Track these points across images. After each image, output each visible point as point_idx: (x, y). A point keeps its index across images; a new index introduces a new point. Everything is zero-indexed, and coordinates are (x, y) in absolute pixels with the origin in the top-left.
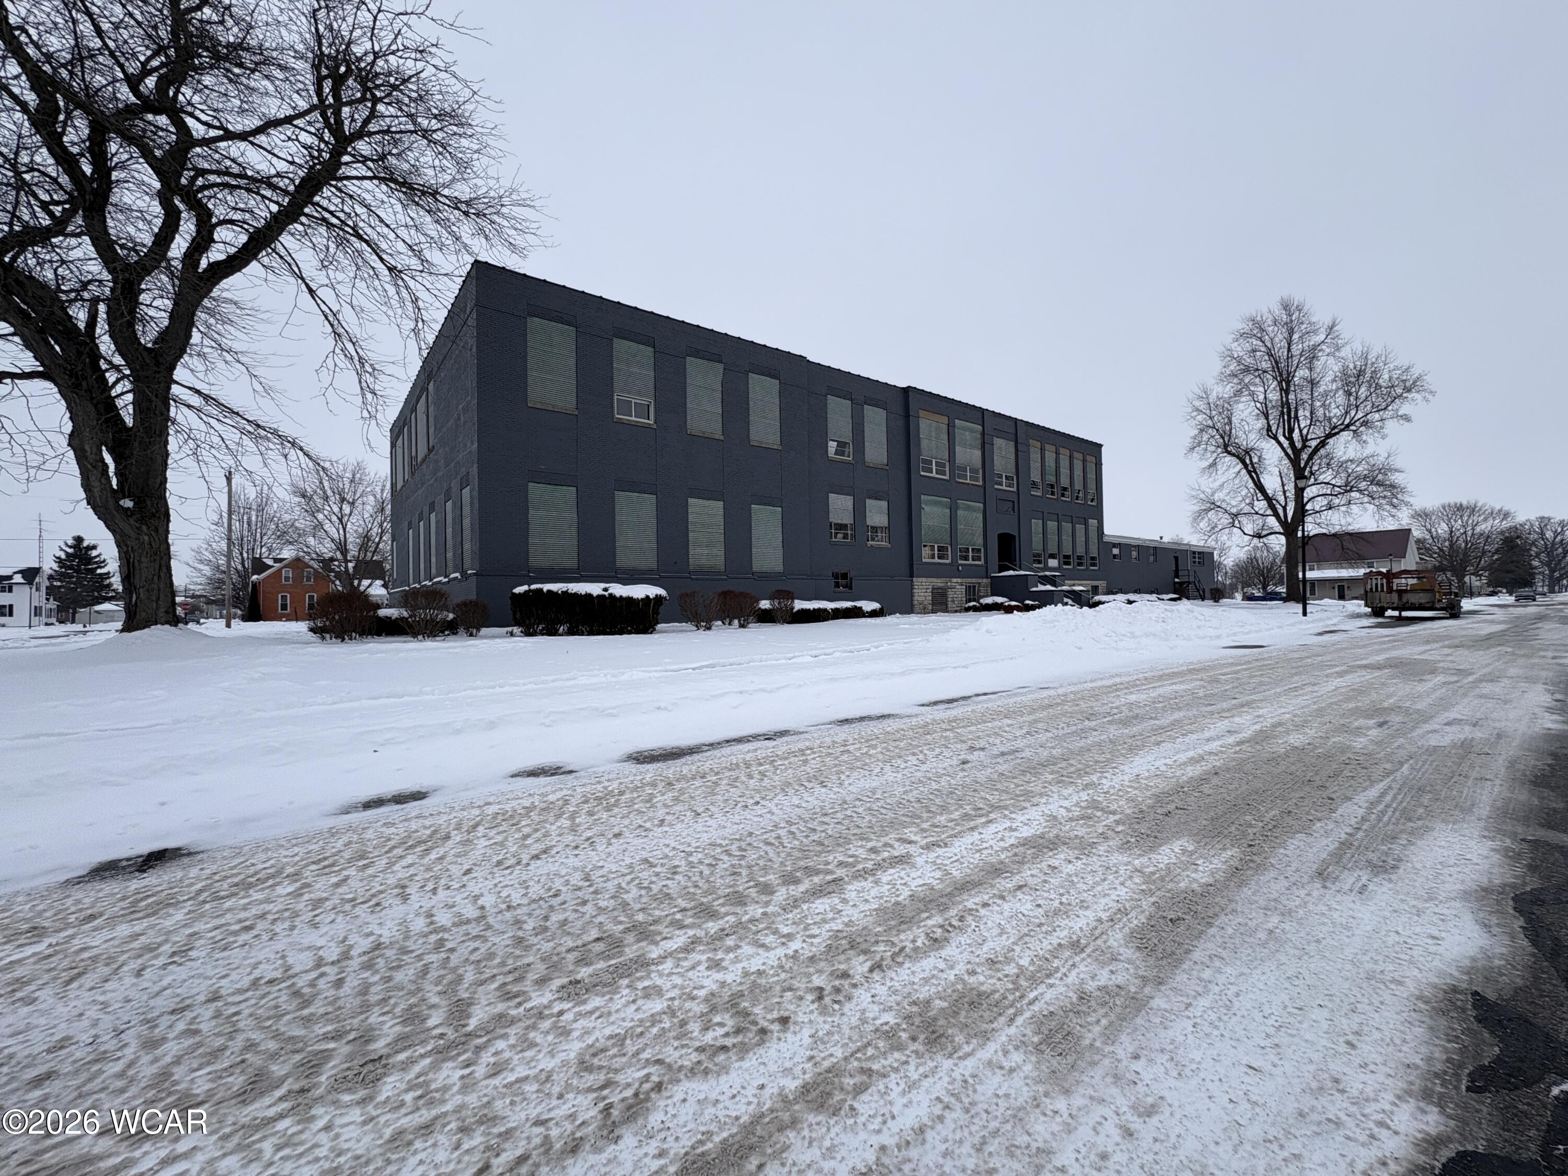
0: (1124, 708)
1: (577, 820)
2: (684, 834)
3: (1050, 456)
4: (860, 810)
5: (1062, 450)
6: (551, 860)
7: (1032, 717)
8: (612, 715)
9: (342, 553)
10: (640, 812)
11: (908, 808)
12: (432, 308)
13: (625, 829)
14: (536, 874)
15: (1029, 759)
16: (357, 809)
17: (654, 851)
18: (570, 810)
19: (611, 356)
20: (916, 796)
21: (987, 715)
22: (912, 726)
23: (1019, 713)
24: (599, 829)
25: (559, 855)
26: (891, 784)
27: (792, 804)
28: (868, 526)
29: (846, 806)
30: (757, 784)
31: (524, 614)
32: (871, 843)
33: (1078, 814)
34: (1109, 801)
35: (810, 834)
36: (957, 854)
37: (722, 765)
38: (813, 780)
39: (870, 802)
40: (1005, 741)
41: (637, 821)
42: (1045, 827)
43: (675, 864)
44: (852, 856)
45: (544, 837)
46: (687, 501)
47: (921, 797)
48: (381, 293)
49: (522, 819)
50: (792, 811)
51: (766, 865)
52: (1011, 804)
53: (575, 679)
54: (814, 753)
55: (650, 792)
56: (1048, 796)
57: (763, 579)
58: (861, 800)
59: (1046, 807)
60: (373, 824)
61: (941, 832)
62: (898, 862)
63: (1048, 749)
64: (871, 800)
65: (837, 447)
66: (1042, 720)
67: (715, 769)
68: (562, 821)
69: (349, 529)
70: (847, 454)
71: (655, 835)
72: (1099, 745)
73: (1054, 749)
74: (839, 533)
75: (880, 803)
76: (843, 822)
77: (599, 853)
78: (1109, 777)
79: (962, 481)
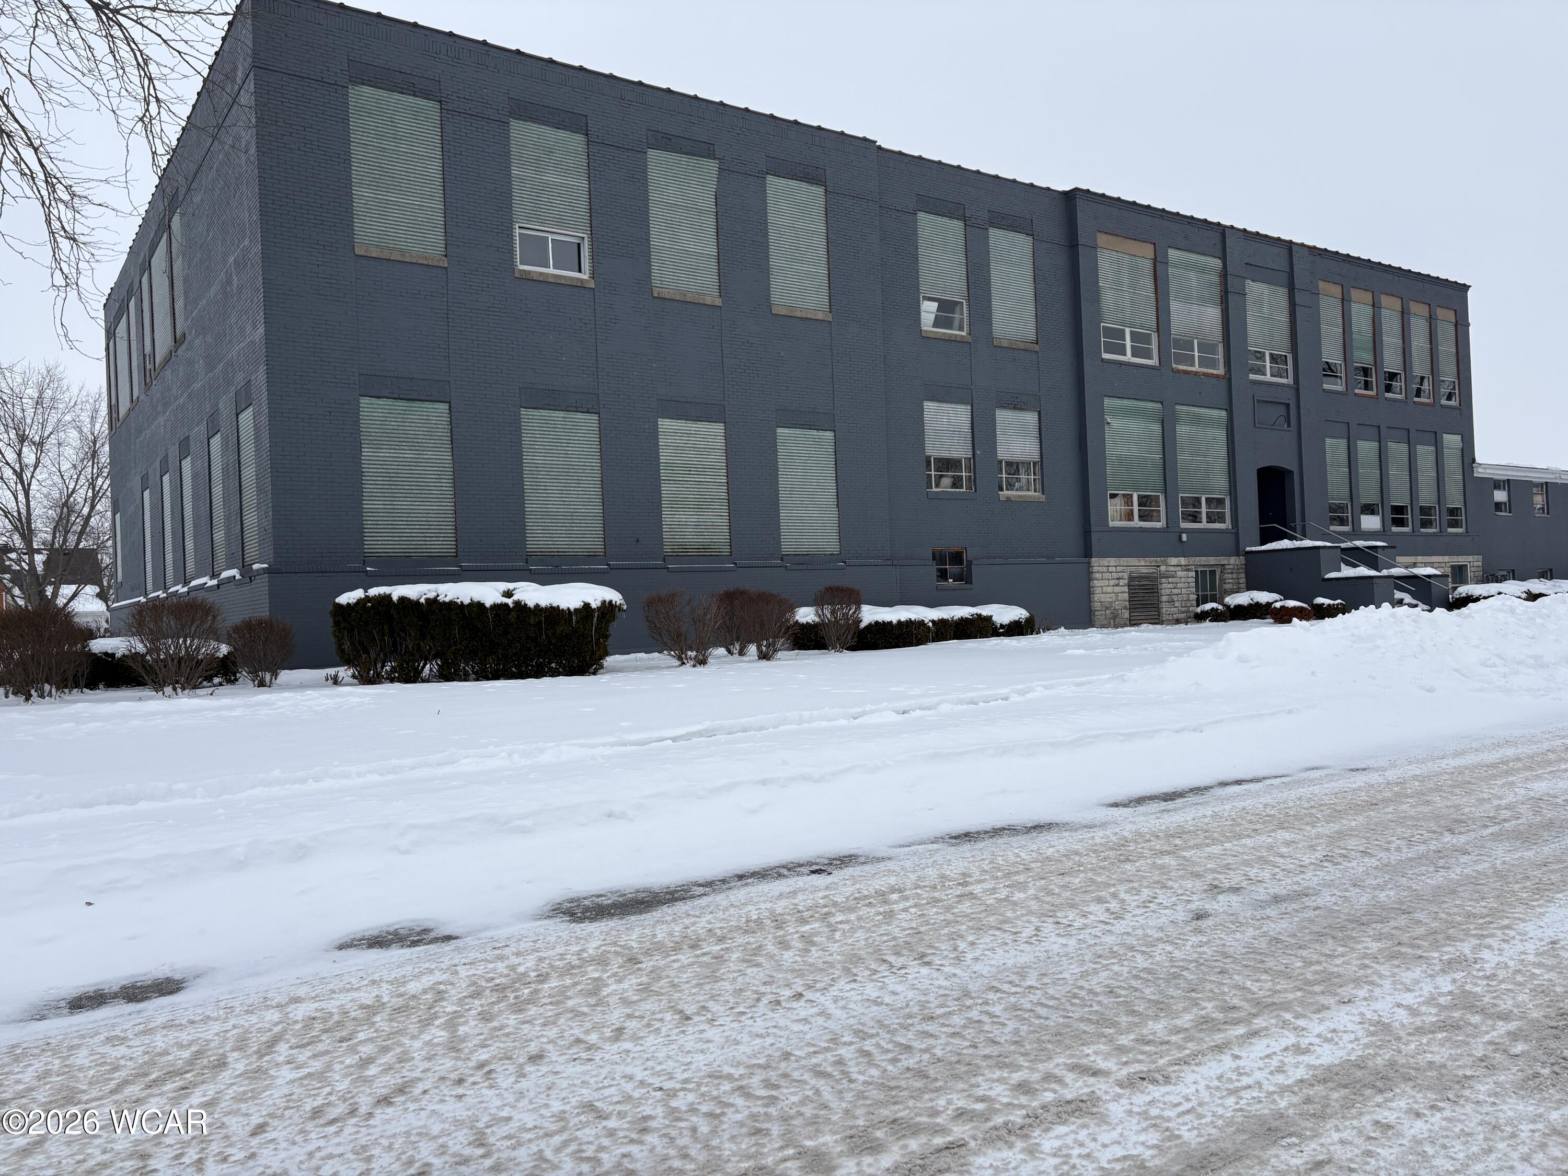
0: (1523, 809)
1: (462, 1030)
2: (661, 1055)
3: (1361, 313)
4: (997, 1009)
5: (1385, 300)
6: (412, 1106)
7: (1334, 827)
8: (524, 831)
9: (23, 536)
10: (577, 1014)
11: (1091, 1006)
12: (174, 75)
13: (550, 1047)
14: (385, 1134)
15: (1331, 911)
16: (58, 1012)
17: (604, 1087)
18: (448, 1010)
19: (508, 153)
20: (1106, 982)
21: (1244, 822)
22: (1096, 845)
23: (1308, 819)
24: (502, 1045)
25: (427, 1096)
26: (1057, 959)
27: (865, 997)
28: (1000, 462)
29: (969, 1002)
30: (798, 958)
31: (356, 644)
32: (1019, 1074)
33: (1434, 1020)
34: (1495, 994)
35: (900, 1057)
36: (1190, 1097)
37: (731, 923)
38: (905, 952)
39: (1017, 993)
40: (1281, 874)
41: (572, 1032)
42: (1366, 1046)
43: (645, 1114)
44: (982, 1099)
45: (400, 1062)
46: (656, 424)
47: (1115, 983)
48: (83, 53)
49: (359, 1029)
50: (866, 1011)
51: (816, 1116)
52: (1295, 999)
53: (453, 763)
54: (906, 899)
55: (596, 975)
56: (1372, 983)
57: (801, 567)
58: (998, 990)
59: (1369, 1005)
60: (88, 1040)
61: (1156, 1053)
62: (1073, 1112)
63: (1369, 891)
64: (1018, 989)
65: (938, 311)
66: (1355, 833)
67: (717, 931)
68: (433, 1032)
69: (34, 492)
70: (956, 323)
71: (607, 1056)
72: (1474, 881)
73: (1382, 890)
74: (946, 476)
75: (1036, 996)
76: (964, 1033)
77: (503, 1091)
78: (1495, 945)
79: (1185, 368)
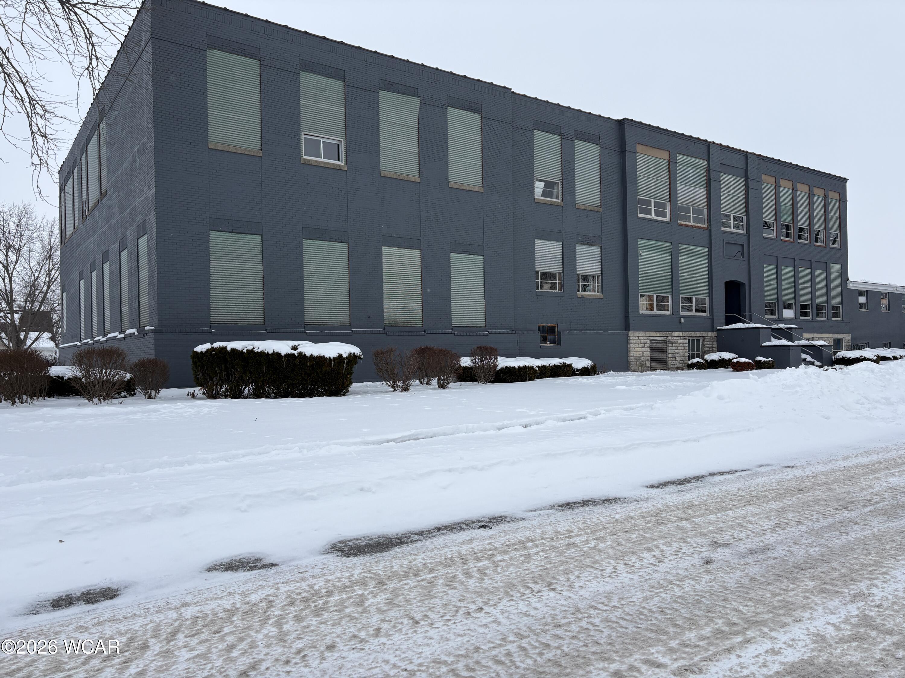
0: (886, 495)
1: (286, 627)
2: (404, 647)
3: (785, 194)
4: (597, 621)
5: (800, 186)
7: (779, 505)
8: (313, 499)
9: (8, 303)
10: (352, 618)
11: (651, 620)
12: (107, 43)
13: (338, 640)
15: (783, 560)
16: (46, 609)
17: (372, 668)
18: (276, 613)
19: (298, 92)
20: (659, 605)
21: (727, 500)
22: (643, 513)
23: (763, 499)
24: (310, 638)
25: (269, 672)
26: (628, 588)
27: (519, 611)
28: (578, 275)
29: (580, 616)
30: (477, 584)
31: (206, 375)
32: (614, 665)
33: (850, 633)
34: (883, 617)
35: (544, 651)
37: (436, 560)
38: (539, 581)
39: (607, 610)
40: (752, 535)
41: (350, 630)
42: (813, 650)
45: (251, 648)
46: (381, 249)
47: (664, 606)
48: (53, 28)
49: (225, 625)
50: (520, 620)
52: (769, 618)
53: (267, 453)
54: (536, 546)
55: (361, 592)
56: (811, 608)
57: (463, 334)
58: (596, 608)
59: (811, 623)
60: (65, 628)
61: (692, 653)
63: (803, 547)
64: (608, 608)
65: (544, 187)
66: (792, 509)
67: (429, 565)
68: (268, 628)
69: (15, 278)
70: (555, 195)
71: (372, 647)
72: (862, 542)
73: (811, 547)
74: (546, 283)
75: (618, 613)
76: (579, 637)
77: (314, 670)
78: (880, 585)
79: (685, 223)
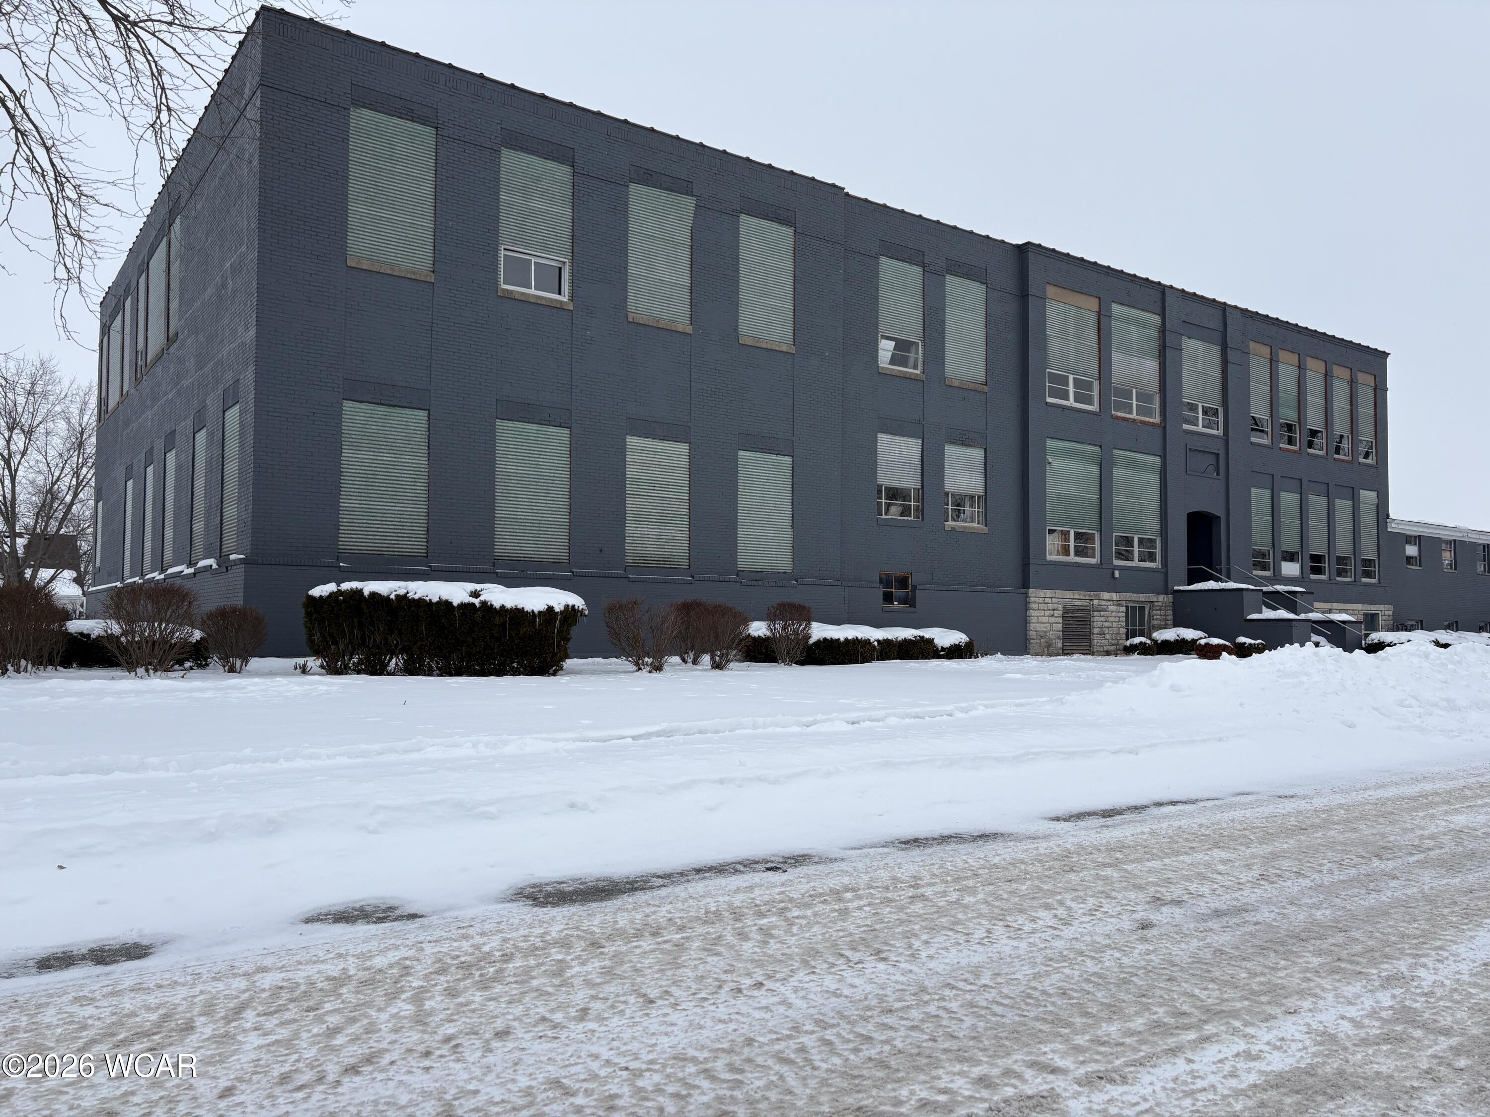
0: (1445, 839)
1: (428, 1005)
2: (626, 1036)
3: (1287, 374)
4: (954, 1005)
5: (1311, 363)
6: (380, 1076)
7: (1268, 848)
8: (490, 817)
9: (6, 521)
10: (541, 993)
11: (1045, 1006)
12: (186, 87)
13: (516, 1024)
14: (353, 1102)
15: (1270, 926)
16: (26, 970)
17: (571, 1065)
18: (415, 984)
19: (497, 180)
20: (1059, 984)
21: (1181, 840)
22: (1040, 855)
23: (1242, 840)
24: (468, 1021)
25: (395, 1067)
26: (1009, 960)
27: (824, 988)
28: (947, 494)
29: (927, 998)
30: (757, 949)
31: (326, 635)
32: (979, 1068)
33: (1378, 1032)
34: (1435, 1011)
35: (861, 1047)
36: (1147, 1097)
37: (691, 914)
38: (861, 947)
39: (972, 991)
40: (1220, 889)
41: (537, 1010)
42: (1315, 1055)
43: (612, 1092)
44: (945, 1091)
45: (367, 1033)
46: (624, 440)
47: (1068, 986)
48: (99, 62)
49: (326, 999)
50: (825, 1002)
51: (782, 1101)
52: (1243, 1008)
53: (419, 750)
54: (860, 898)
55: (560, 957)
56: (1315, 995)
57: (755, 583)
58: (953, 988)
59: (1314, 1016)
60: (56, 999)
61: (1112, 1054)
62: (1034, 1107)
63: (1305, 909)
64: (973, 988)
65: (894, 349)
66: (1288, 855)
67: (677, 920)
68: (400, 1005)
69: (20, 478)
70: (911, 362)
71: (573, 1035)
72: (1405, 904)
73: (1318, 909)
74: (896, 504)
75: (992, 994)
76: (923, 1027)
77: (470, 1065)
78: (1430, 965)
79: (1123, 415)
